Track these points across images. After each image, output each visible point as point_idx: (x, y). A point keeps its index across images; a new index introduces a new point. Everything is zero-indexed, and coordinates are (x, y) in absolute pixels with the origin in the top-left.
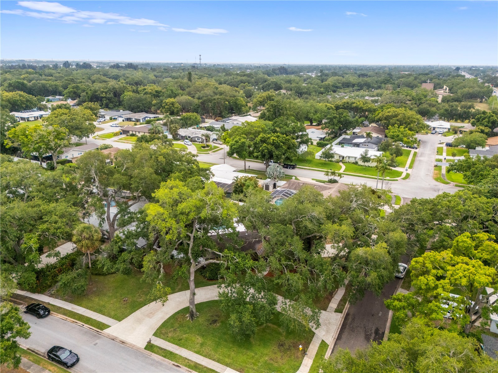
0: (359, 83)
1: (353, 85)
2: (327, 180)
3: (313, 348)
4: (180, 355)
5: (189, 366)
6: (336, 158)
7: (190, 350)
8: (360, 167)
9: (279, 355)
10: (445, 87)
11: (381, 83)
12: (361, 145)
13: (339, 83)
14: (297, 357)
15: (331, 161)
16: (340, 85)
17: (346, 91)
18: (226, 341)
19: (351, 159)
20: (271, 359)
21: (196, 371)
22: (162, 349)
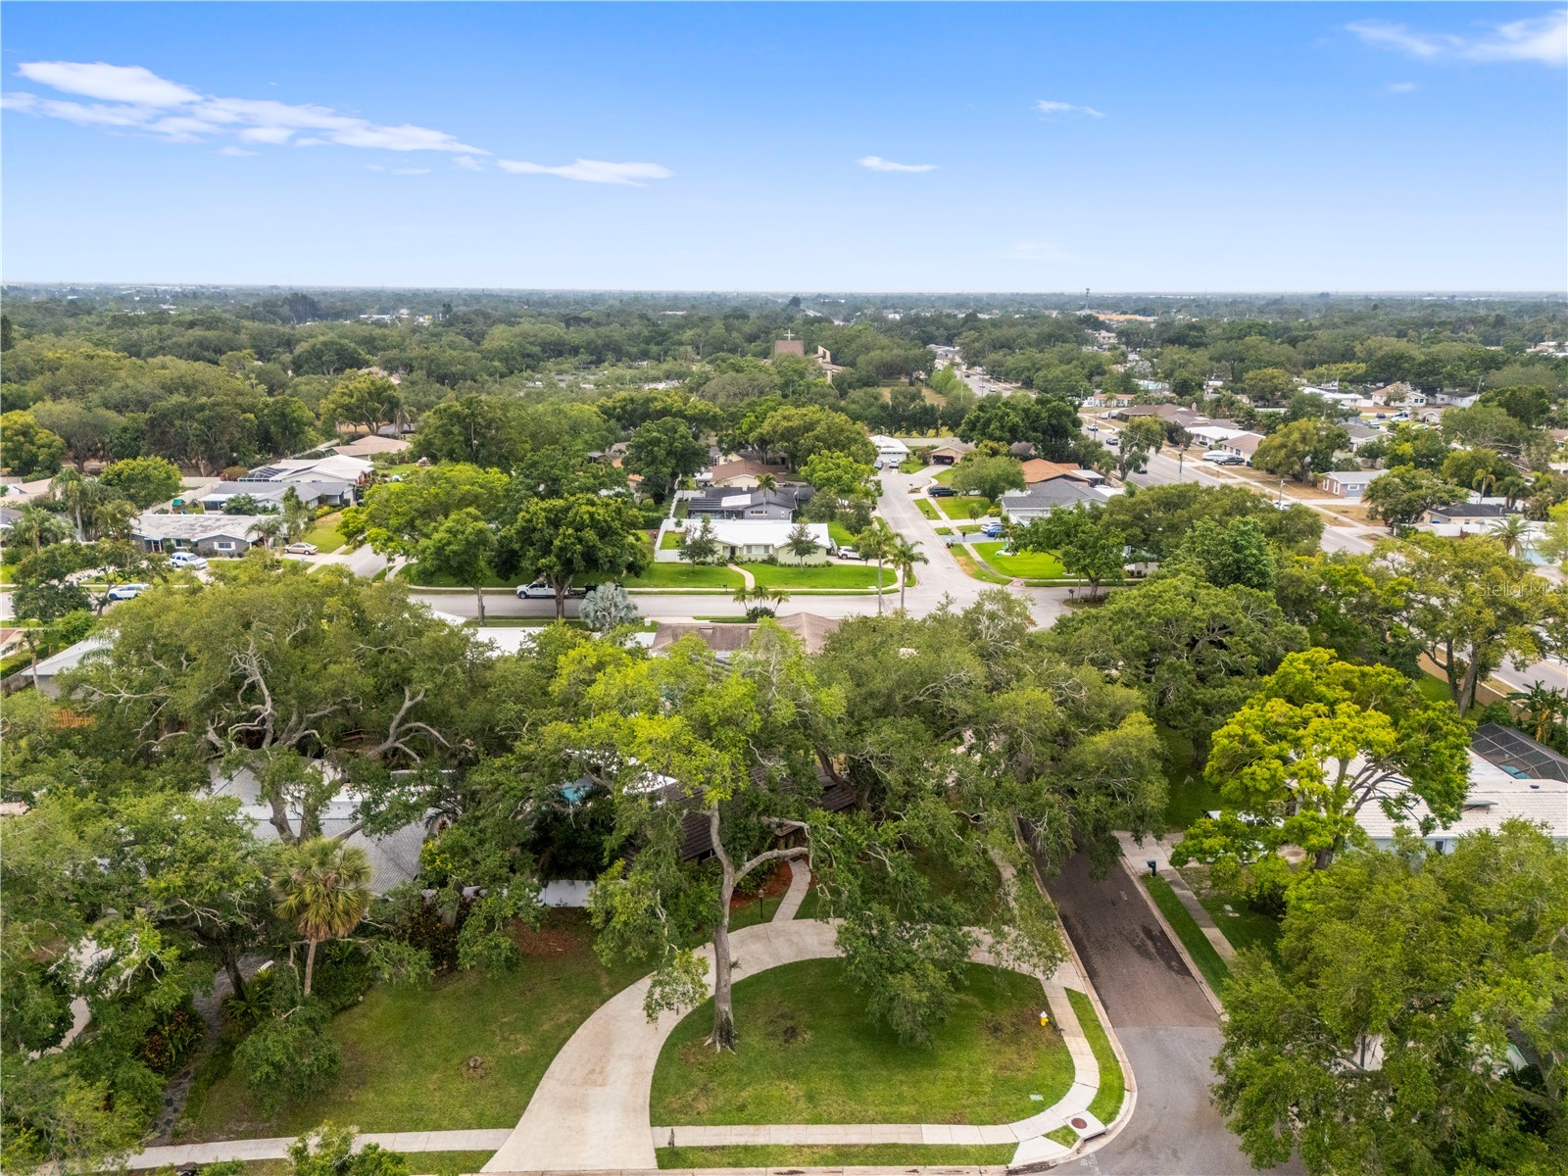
0: (589, 343)
1: (575, 351)
2: (743, 614)
3: (1064, 1013)
4: (776, 1146)
5: (825, 1161)
6: (722, 553)
7: (789, 1122)
8: (788, 570)
9: (1010, 1054)
10: (821, 350)
11: (647, 343)
12: (748, 513)
13: (531, 343)
14: (1049, 1043)
15: (703, 564)
16: (536, 349)
17: (565, 367)
18: (863, 1067)
19: (754, 551)
20: (1001, 1068)
21: (851, 1164)
22: (712, 1149)
